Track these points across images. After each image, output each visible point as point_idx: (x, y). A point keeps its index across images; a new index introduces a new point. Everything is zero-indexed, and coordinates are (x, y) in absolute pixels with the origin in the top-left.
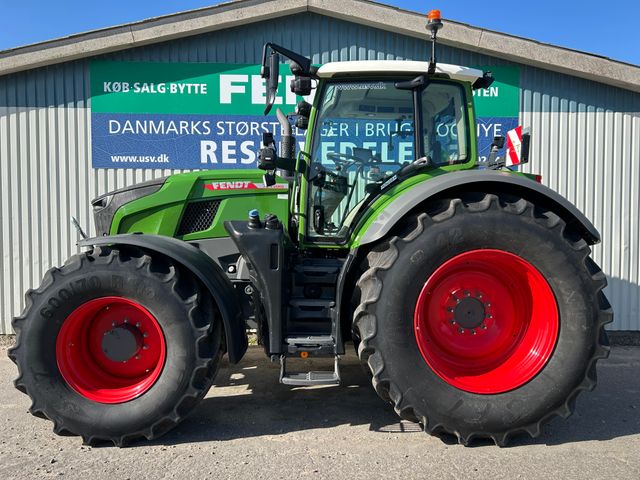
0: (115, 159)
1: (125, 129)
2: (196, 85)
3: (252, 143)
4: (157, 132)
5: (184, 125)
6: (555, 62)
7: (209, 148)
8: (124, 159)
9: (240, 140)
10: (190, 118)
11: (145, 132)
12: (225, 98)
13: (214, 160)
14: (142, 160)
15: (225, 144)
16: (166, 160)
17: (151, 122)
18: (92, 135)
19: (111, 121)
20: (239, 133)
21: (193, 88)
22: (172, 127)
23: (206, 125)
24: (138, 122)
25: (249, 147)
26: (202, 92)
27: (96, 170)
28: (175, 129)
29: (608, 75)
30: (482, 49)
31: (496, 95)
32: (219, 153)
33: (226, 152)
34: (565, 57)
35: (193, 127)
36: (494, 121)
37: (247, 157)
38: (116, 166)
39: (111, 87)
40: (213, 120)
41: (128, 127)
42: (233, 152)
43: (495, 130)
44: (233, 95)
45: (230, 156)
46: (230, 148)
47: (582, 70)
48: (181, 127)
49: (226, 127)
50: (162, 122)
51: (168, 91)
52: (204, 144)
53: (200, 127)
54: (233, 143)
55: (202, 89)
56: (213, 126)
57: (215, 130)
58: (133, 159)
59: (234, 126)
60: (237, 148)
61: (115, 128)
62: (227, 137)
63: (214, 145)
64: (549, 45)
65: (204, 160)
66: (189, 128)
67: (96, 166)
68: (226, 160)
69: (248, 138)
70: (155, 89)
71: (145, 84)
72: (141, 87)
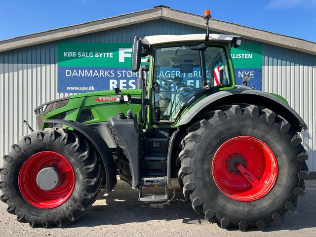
0: (68, 88)
1: (73, 74)
2: (108, 54)
3: (134, 81)
4: (89, 76)
5: (102, 72)
6: (280, 42)
7: (113, 83)
8: (73, 88)
9: (128, 79)
10: (104, 69)
11: (83, 75)
12: (121, 59)
14: (81, 89)
15: (121, 81)
16: (93, 89)
17: (86, 71)
18: (58, 77)
19: (67, 71)
20: (128, 76)
21: (106, 55)
22: (96, 73)
23: (112, 72)
24: (80, 71)
25: (133, 83)
26: (111, 57)
27: (60, 93)
28: (97, 74)
29: (305, 48)
30: (244, 36)
31: (251, 58)
32: (118, 85)
33: (122, 85)
34: (284, 40)
35: (106, 73)
36: (250, 70)
37: (131, 87)
38: (69, 92)
39: (67, 54)
40: (116, 70)
41: (75, 73)
42: (125, 85)
43: (251, 74)
44: (125, 58)
45: (124, 87)
46: (124, 83)
47: (293, 46)
48: (100, 73)
49: (122, 73)
50: (91, 71)
51: (94, 56)
52: (111, 81)
53: (109, 73)
54: (125, 81)
55: (111, 55)
56: (116, 72)
57: (116, 74)
58: (77, 88)
59: (125, 73)
60: (127, 83)
61: (69, 74)
62: (122, 78)
63: (116, 82)
64: (277, 34)
65: (111, 89)
66: (104, 74)
68: (121, 89)
69: (132, 78)
70: (88, 55)
71: (83, 53)
72: (81, 54)
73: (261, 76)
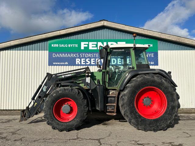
0: (54, 63)
1: (57, 56)
2: (75, 45)
3: (89, 59)
4: (65, 57)
5: (72, 55)
6: (167, 38)
7: (78, 60)
8: (56, 63)
9: (86, 58)
10: (73, 53)
11: (62, 56)
12: (82, 48)
13: (79, 63)
14: (61, 64)
15: (82, 59)
16: (67, 63)
17: (64, 54)
21: (74, 46)
24: (60, 54)
25: (88, 60)
28: (70, 56)
29: (181, 41)
30: (148, 35)
31: (152, 46)
32: (81, 62)
33: (82, 61)
34: (169, 37)
35: (74, 55)
36: (152, 53)
37: (88, 63)
38: (54, 65)
39: (54, 45)
40: (79, 53)
41: (57, 55)
42: (84, 61)
43: (152, 55)
44: (85, 47)
45: (84, 62)
46: (83, 60)
47: (174, 40)
49: (83, 55)
50: (66, 54)
51: (68, 46)
52: (77, 59)
53: (76, 55)
54: (84, 59)
55: (77, 46)
56: (79, 55)
57: (80, 56)
58: (59, 63)
59: (84, 55)
60: (85, 60)
61: (54, 55)
62: (83, 58)
63: (79, 60)
65: (77, 63)
66: (73, 56)
67: (49, 65)
68: (82, 63)
69: (88, 58)
70: (65, 46)
71: (62, 45)
72: (61, 45)
73: (158, 56)
